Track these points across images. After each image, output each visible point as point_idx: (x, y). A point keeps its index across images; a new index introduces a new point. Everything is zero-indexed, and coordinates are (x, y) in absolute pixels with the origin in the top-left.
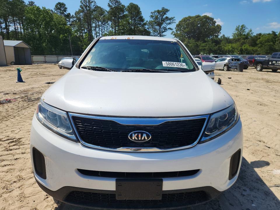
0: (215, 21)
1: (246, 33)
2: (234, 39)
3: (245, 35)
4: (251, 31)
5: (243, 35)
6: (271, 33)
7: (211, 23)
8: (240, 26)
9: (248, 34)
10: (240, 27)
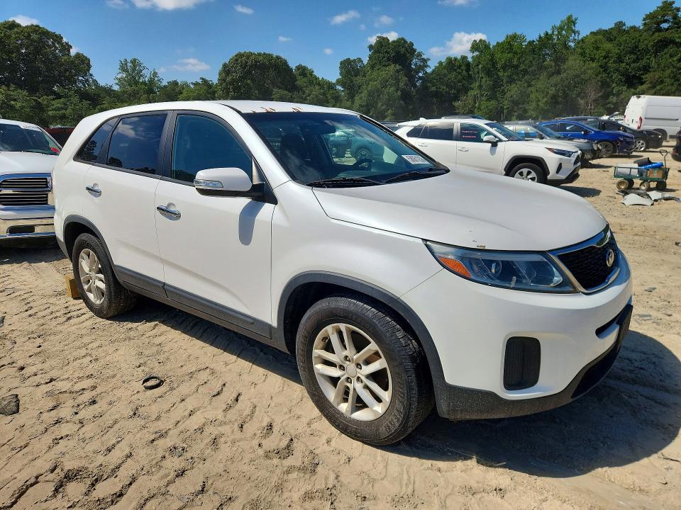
0: (67, 44)
1: (147, 79)
2: (124, 92)
3: (144, 83)
4: (155, 74)
5: (142, 83)
6: (200, 81)
7: (56, 48)
8: (129, 61)
9: (151, 81)
10: (129, 64)
